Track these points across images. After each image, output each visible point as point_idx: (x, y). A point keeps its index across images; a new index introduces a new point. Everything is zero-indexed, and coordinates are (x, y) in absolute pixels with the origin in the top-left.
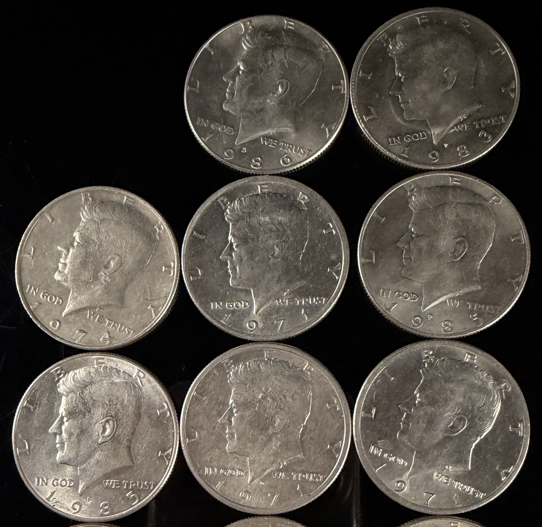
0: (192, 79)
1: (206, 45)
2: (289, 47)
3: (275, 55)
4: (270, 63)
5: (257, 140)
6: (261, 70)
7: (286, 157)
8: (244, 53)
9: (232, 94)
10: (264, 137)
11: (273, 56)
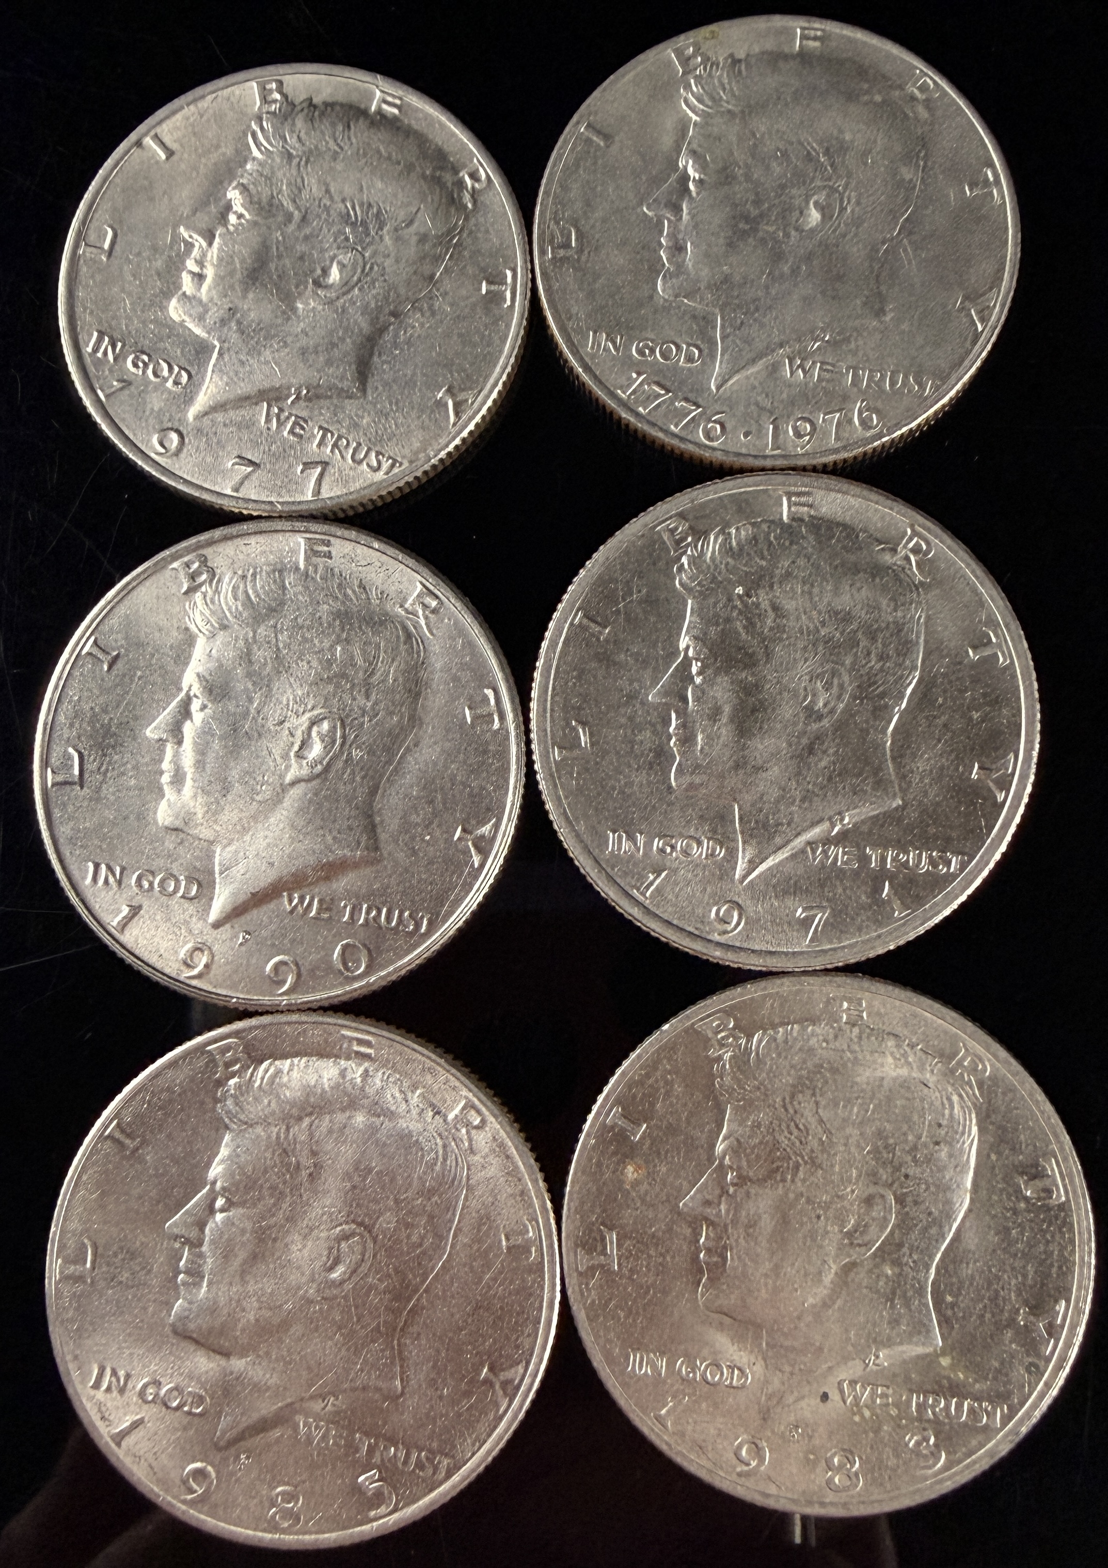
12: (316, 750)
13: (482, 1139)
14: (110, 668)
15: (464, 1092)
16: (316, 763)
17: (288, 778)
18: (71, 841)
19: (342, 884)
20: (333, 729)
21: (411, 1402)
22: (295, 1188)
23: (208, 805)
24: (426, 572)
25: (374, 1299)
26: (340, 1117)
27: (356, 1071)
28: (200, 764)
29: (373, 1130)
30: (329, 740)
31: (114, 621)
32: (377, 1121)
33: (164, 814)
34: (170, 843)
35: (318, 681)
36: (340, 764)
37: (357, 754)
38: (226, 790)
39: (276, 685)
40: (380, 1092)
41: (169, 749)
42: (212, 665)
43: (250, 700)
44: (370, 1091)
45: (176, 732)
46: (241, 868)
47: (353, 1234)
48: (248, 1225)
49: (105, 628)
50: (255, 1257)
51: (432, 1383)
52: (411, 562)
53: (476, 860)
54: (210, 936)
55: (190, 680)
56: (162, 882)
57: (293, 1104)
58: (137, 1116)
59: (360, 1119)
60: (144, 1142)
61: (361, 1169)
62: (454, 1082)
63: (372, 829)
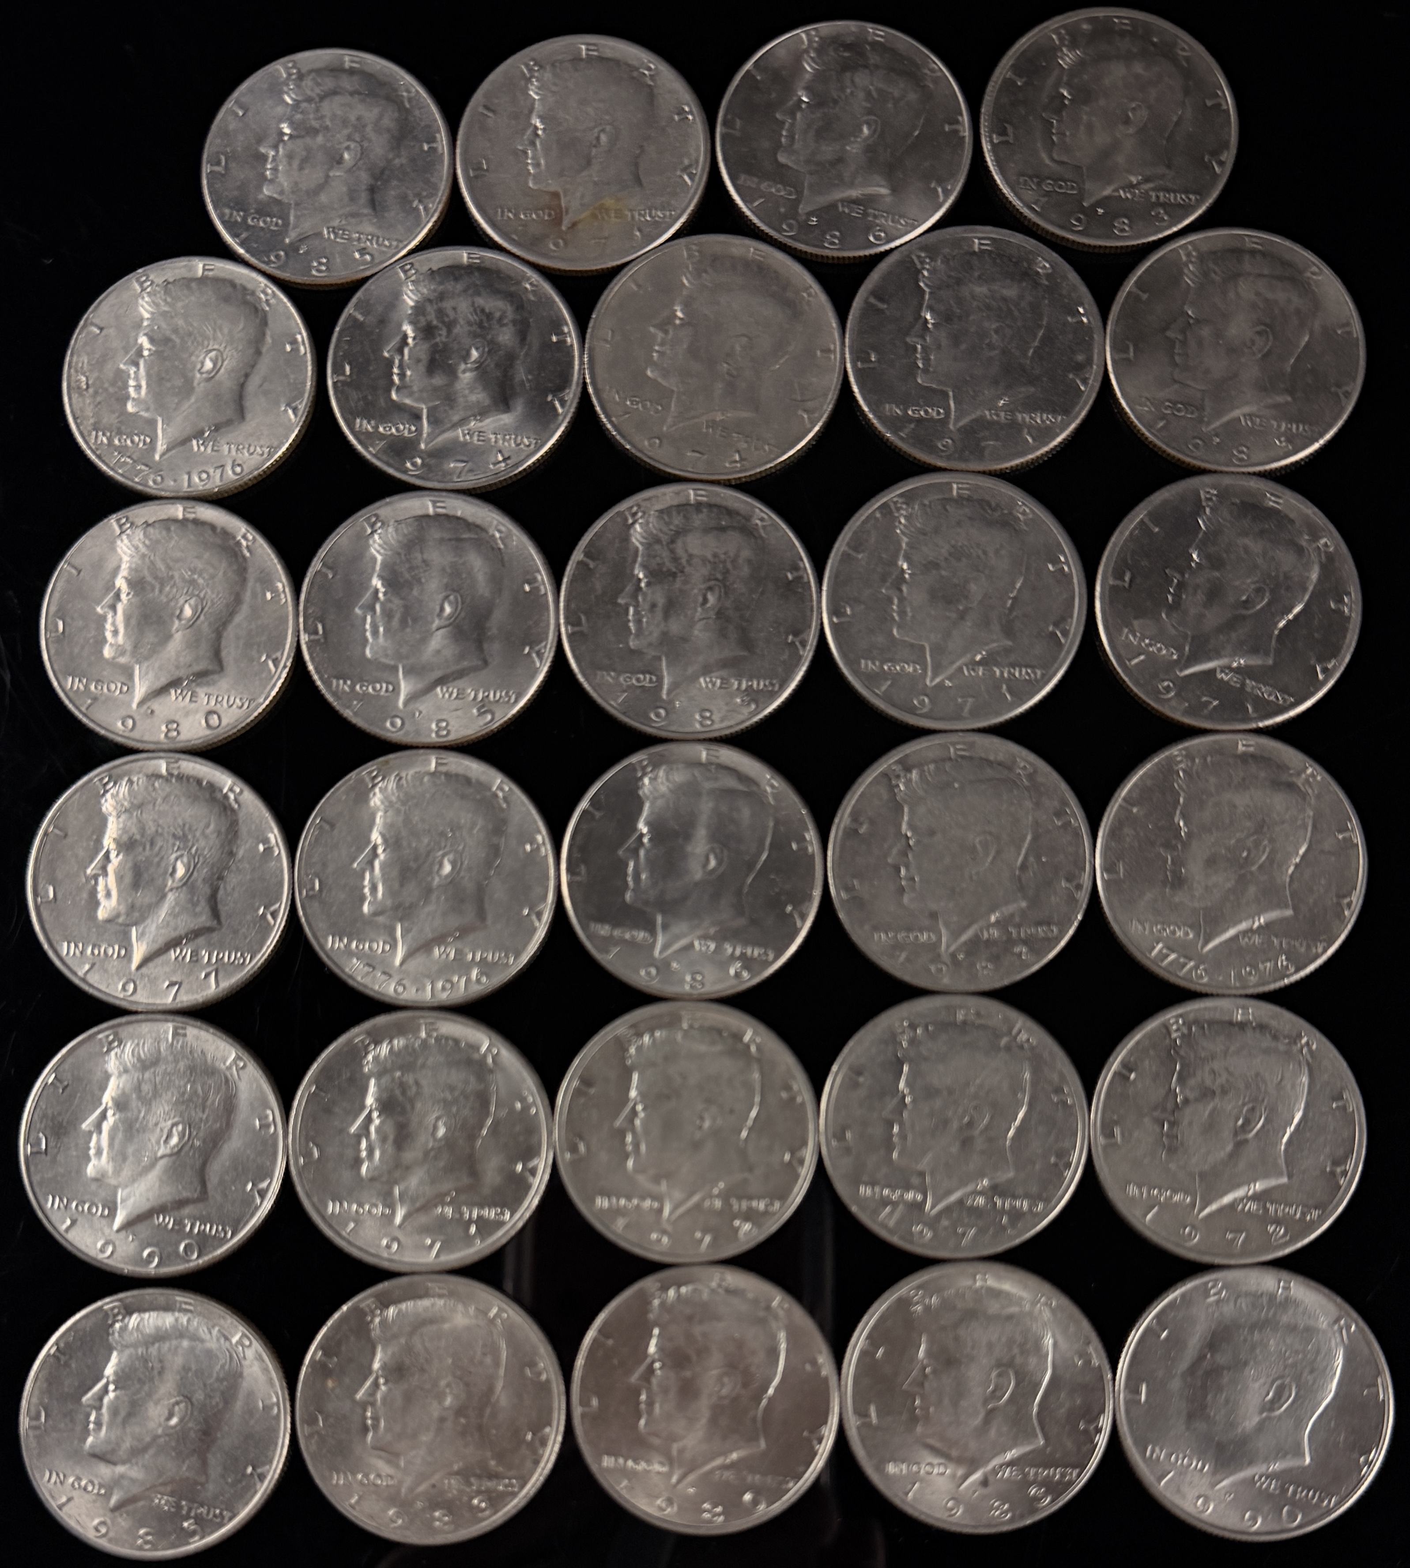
0: (729, 117)
1: (749, 65)
2: (877, 67)
3: (857, 80)
4: (849, 91)
5: (833, 206)
6: (835, 102)
7: (880, 231)
8: (807, 77)
9: (791, 137)
10: (842, 201)
11: (853, 82)
12: (175, 1140)
13: (250, 1353)
14: (63, 1090)
15: (241, 1328)
16: (174, 1146)
17: (160, 1154)
18: (41, 1184)
19: (187, 1210)
20: (184, 1130)
21: (211, 1487)
22: (152, 1379)
23: (115, 1167)
24: (238, 1047)
25: (192, 1434)
26: (174, 1343)
27: (184, 1319)
28: (111, 1145)
29: (192, 1349)
30: (182, 1135)
31: (66, 1066)
32: (194, 1344)
33: (90, 1170)
34: (94, 1187)
35: (177, 1103)
36: (187, 1148)
37: (197, 1143)
38: (125, 1159)
39: (153, 1104)
40: (197, 1329)
41: (95, 1137)
42: (119, 1092)
43: (140, 1112)
44: (191, 1328)
45: (98, 1127)
46: (132, 1200)
47: (181, 1402)
48: (126, 1399)
49: (61, 1069)
50: (130, 1415)
51: (223, 1476)
52: (231, 1041)
53: (258, 1201)
54: (114, 1237)
55: (107, 1098)
56: (89, 1208)
57: (150, 1336)
58: (67, 1344)
59: (185, 1343)
60: (71, 1358)
61: (186, 1369)
62: (235, 1323)
63: (203, 1183)
